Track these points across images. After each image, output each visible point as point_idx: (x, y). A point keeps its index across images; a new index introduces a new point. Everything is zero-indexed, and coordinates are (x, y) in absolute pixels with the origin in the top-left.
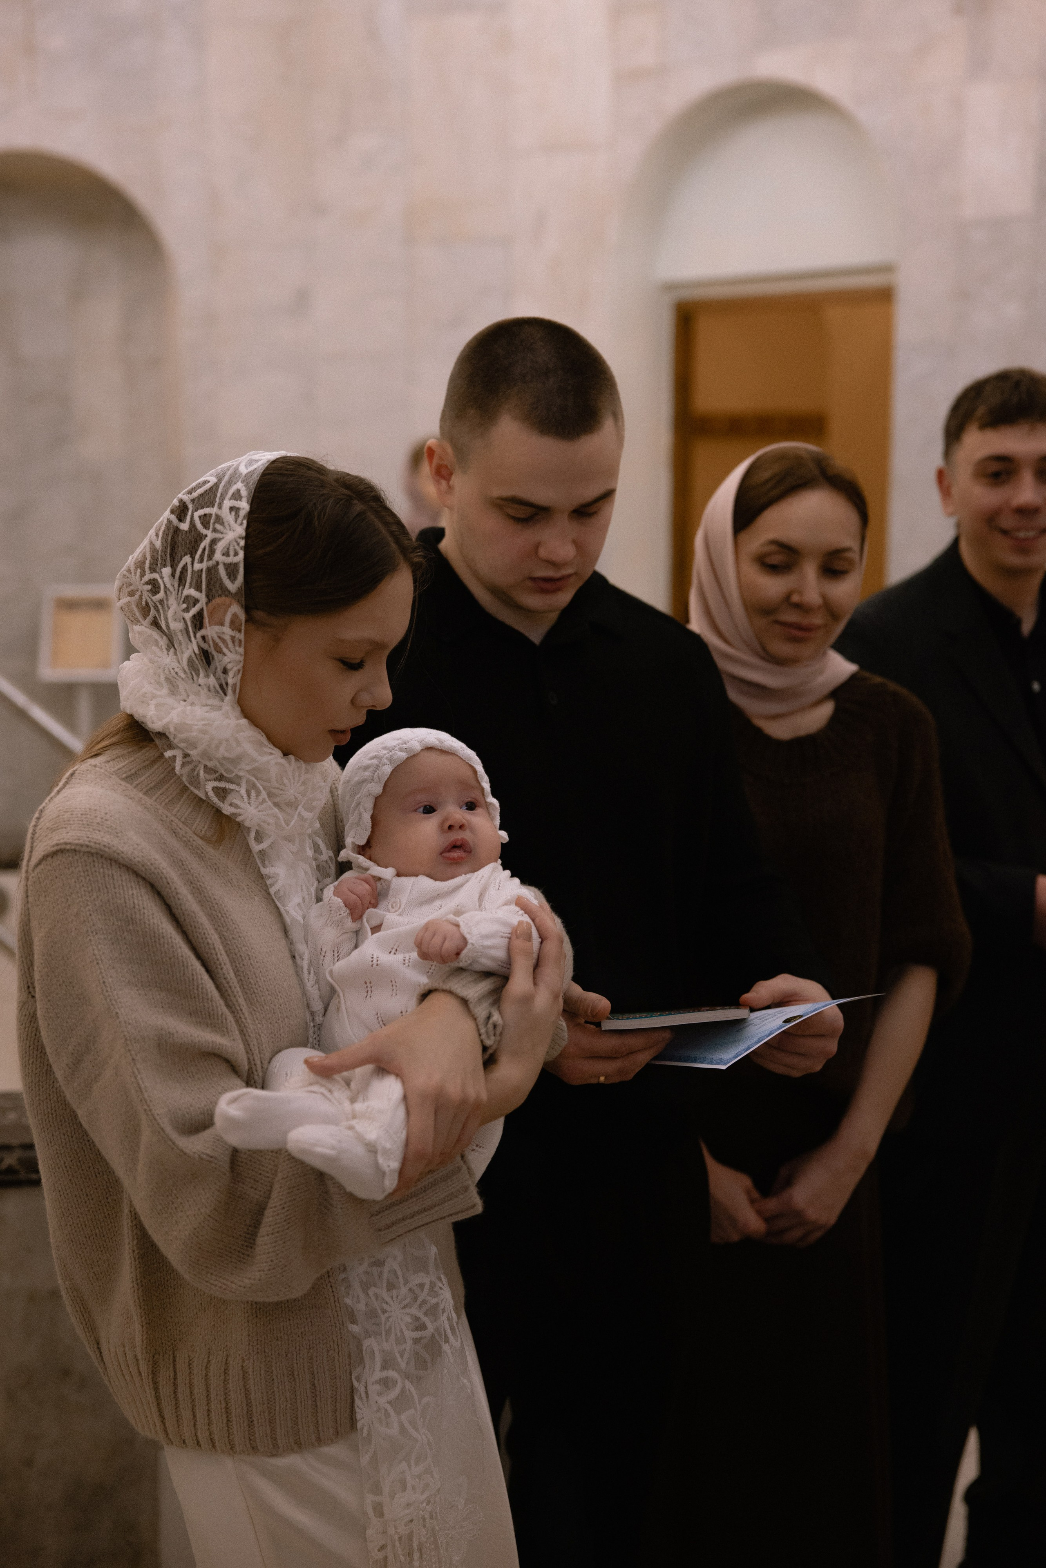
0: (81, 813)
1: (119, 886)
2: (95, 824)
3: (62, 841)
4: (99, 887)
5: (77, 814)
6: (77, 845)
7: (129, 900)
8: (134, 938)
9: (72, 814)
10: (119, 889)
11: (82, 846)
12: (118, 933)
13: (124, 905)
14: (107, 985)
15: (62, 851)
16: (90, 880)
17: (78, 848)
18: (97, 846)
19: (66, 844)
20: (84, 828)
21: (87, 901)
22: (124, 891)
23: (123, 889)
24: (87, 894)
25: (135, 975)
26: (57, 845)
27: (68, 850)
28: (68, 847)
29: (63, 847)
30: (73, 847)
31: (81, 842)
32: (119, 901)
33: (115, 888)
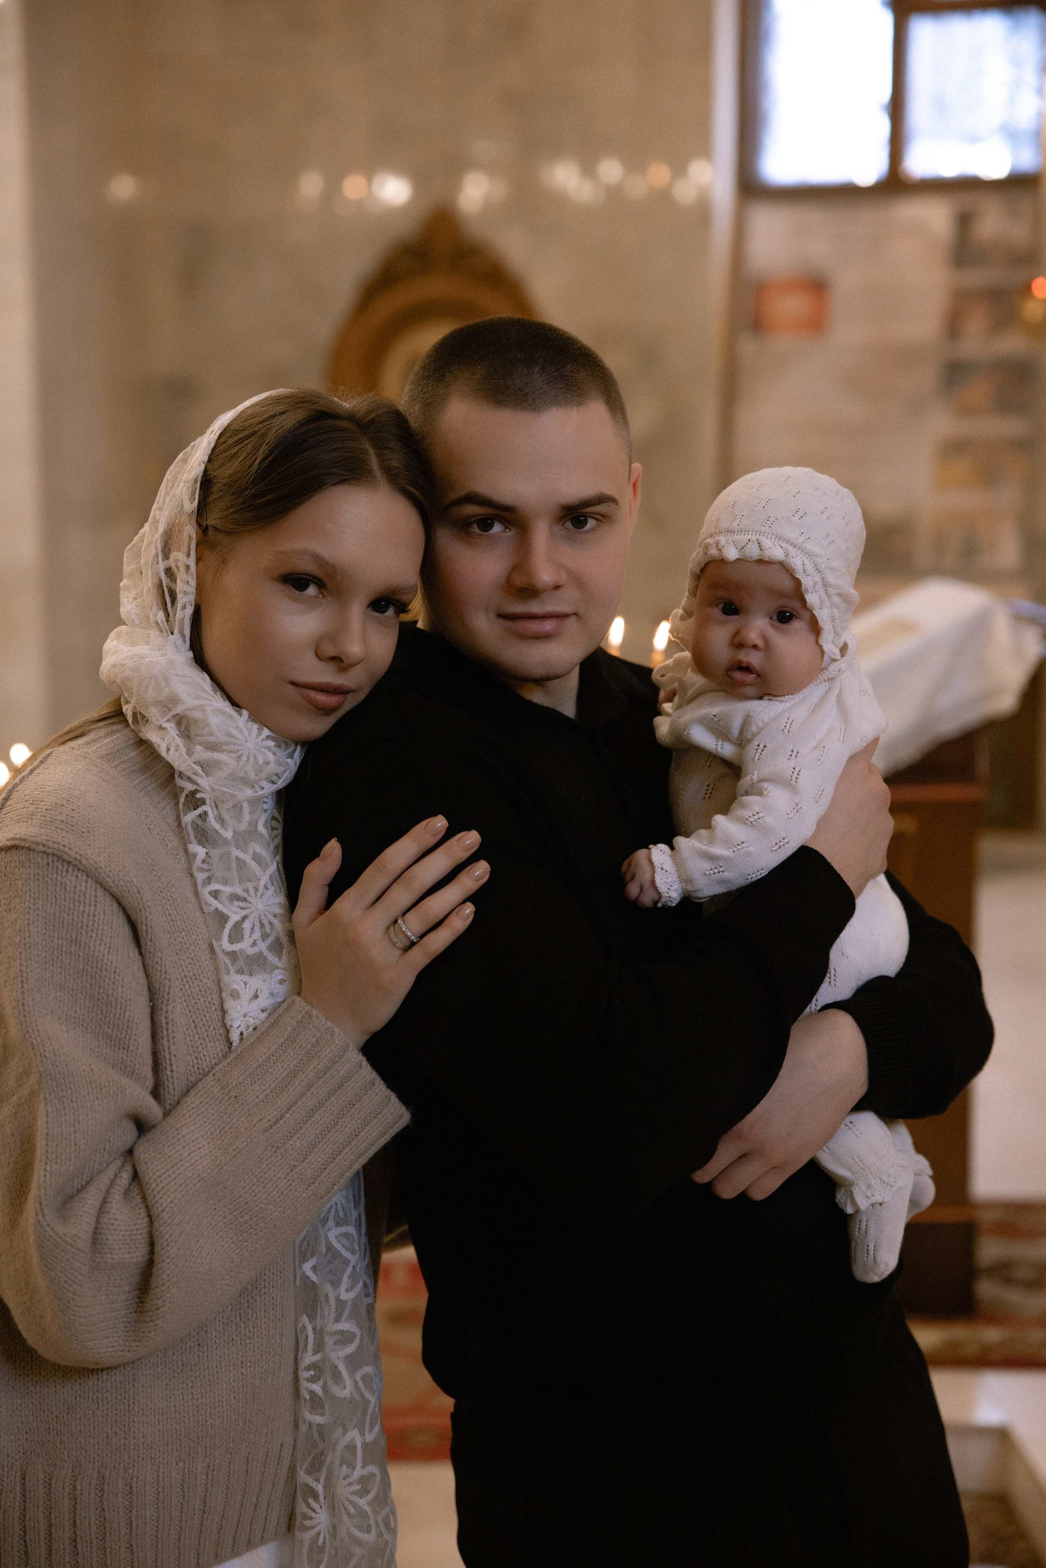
0: (45, 807)
1: (70, 899)
2: (59, 821)
3: (18, 836)
4: (48, 895)
5: (41, 808)
6: (33, 842)
7: (78, 917)
8: (72, 963)
9: (37, 808)
10: (70, 903)
11: (38, 844)
12: (55, 953)
13: (71, 922)
14: (26, 1008)
15: (15, 847)
16: (39, 885)
17: (33, 846)
18: (56, 846)
19: (21, 839)
20: (46, 825)
21: (30, 908)
22: (74, 905)
23: (74, 902)
24: (32, 901)
25: (62, 1006)
26: (13, 839)
27: (23, 848)
28: (22, 844)
29: (17, 842)
30: (27, 845)
31: (38, 839)
32: (66, 916)
33: (65, 900)
